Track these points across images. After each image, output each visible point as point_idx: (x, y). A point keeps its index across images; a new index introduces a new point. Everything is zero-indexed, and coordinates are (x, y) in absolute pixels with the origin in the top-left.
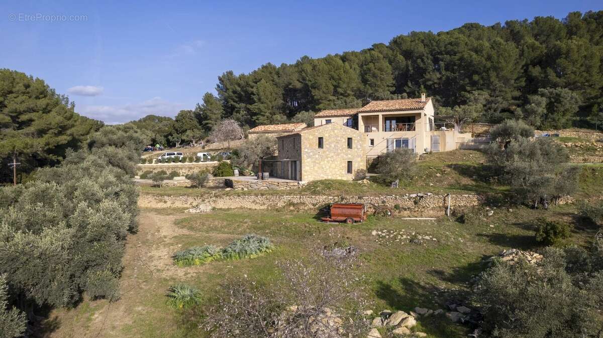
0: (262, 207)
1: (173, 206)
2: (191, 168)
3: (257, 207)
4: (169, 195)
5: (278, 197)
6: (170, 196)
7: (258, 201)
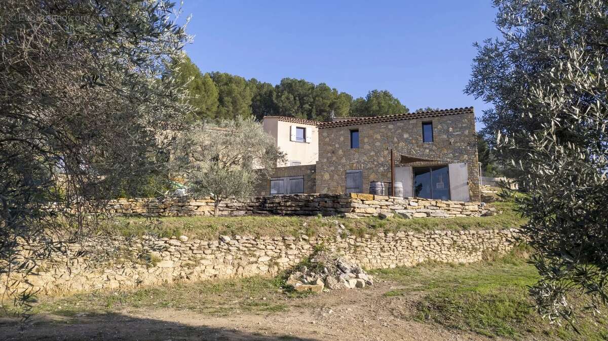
0: (471, 259)
1: (194, 279)
3: (463, 259)
4: (171, 232)
6: (177, 233)
7: (460, 242)
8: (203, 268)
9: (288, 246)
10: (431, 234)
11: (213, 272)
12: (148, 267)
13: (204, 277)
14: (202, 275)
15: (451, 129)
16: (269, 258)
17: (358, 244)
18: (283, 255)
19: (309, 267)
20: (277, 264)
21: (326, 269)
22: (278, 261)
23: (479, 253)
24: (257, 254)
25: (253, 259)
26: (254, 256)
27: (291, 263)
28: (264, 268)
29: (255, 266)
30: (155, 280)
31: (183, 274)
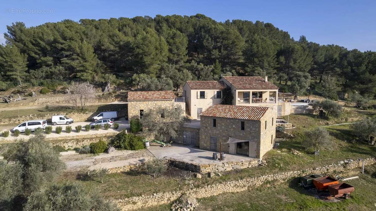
0: (242, 190)
1: (146, 206)
2: (78, 141)
3: (238, 190)
4: (139, 195)
5: (256, 178)
6: (141, 195)
7: (238, 184)
8: (149, 203)
9: (173, 194)
10: (226, 183)
11: (151, 204)
12: (134, 205)
13: (149, 206)
14: (148, 205)
15: (251, 127)
16: (167, 198)
17: (197, 190)
18: (172, 197)
19: (179, 201)
20: (170, 200)
21: (183, 203)
22: (170, 199)
23: (246, 187)
24: (164, 198)
25: (163, 199)
26: (163, 198)
27: (174, 199)
28: (166, 201)
29: (163, 201)
30: (136, 208)
31: (143, 205)
